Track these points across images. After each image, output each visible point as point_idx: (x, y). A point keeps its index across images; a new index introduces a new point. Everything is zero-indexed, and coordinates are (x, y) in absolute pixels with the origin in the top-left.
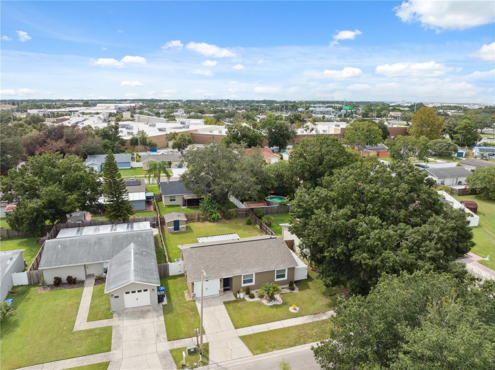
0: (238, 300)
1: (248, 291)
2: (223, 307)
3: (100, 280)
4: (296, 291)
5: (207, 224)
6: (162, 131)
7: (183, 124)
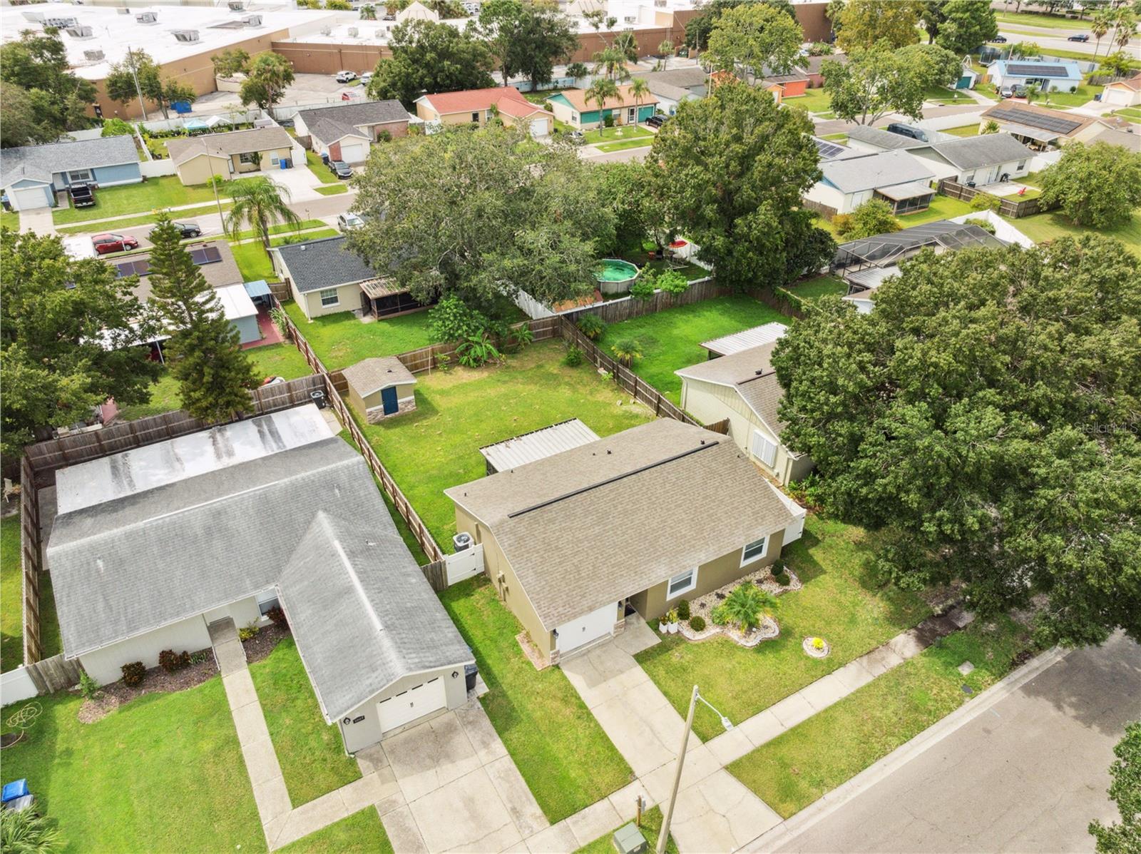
0: (666, 643)
2: (638, 673)
3: (258, 639)
4: (795, 585)
5: (462, 376)
6: (186, 39)
7: (237, 9)
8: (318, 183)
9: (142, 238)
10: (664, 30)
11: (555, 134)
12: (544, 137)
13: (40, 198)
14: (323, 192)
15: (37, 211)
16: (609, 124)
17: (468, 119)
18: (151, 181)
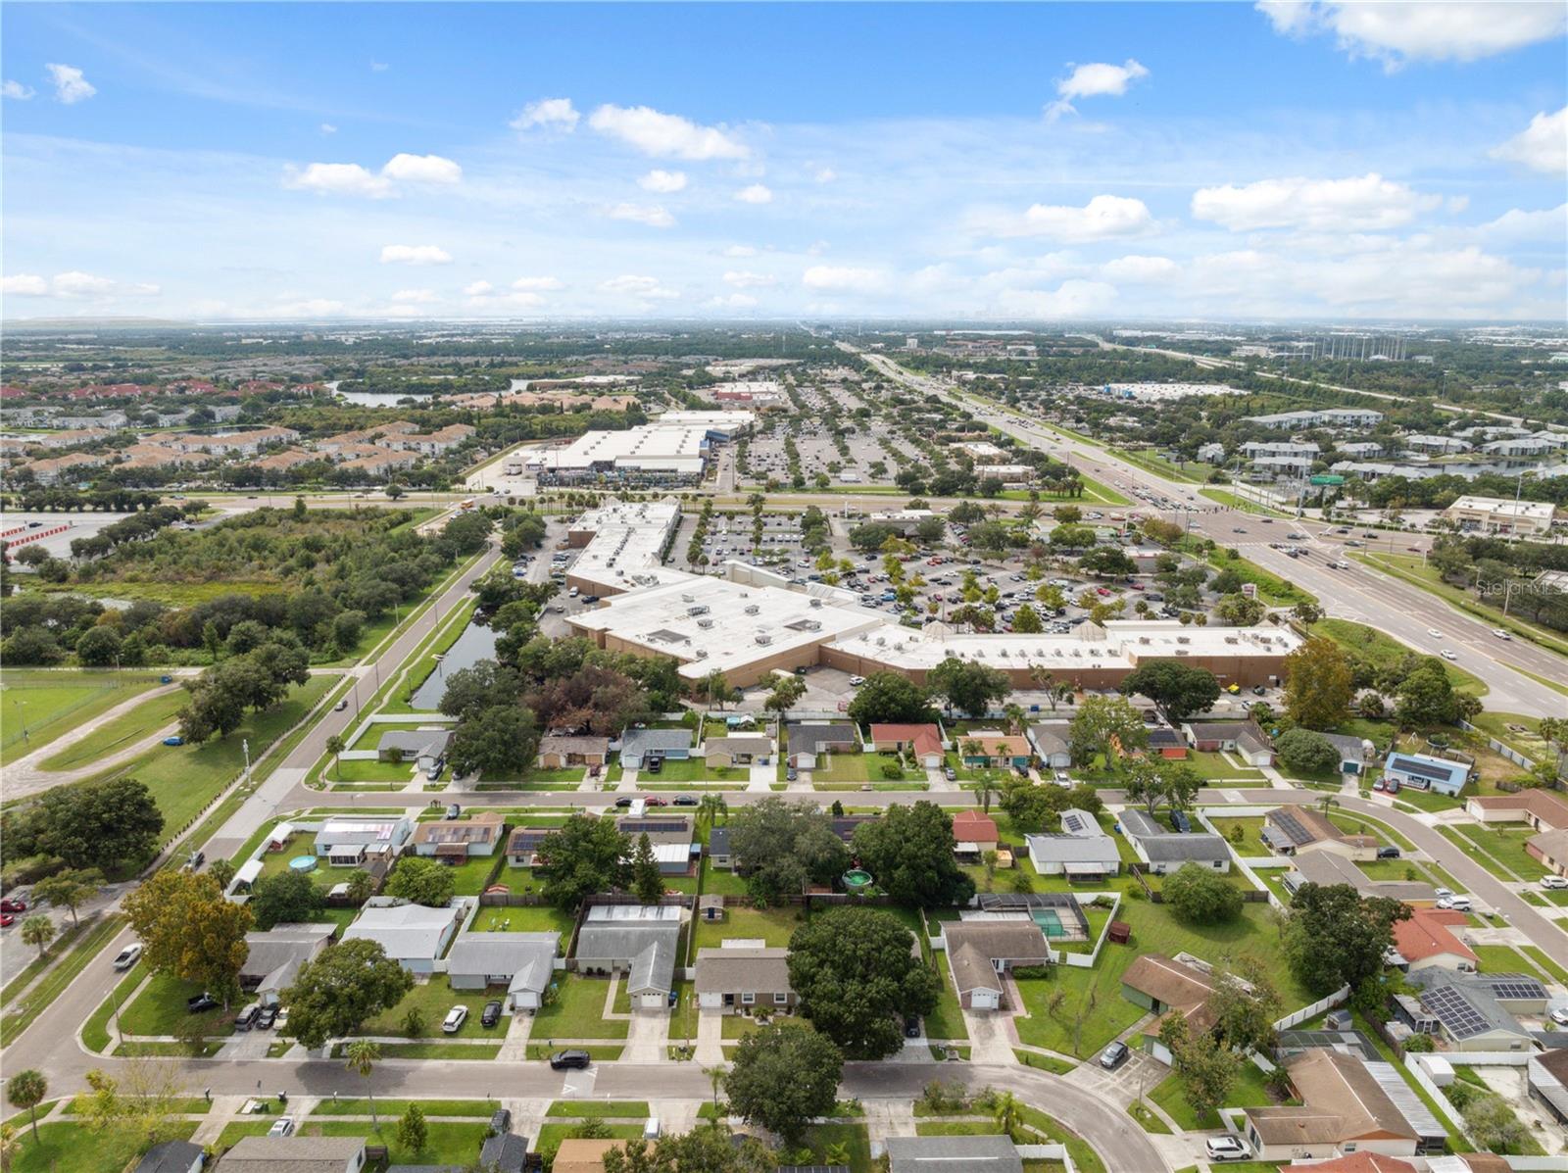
0: (736, 1015)
1: (747, 1009)
2: (720, 1019)
3: (625, 975)
4: (791, 1015)
6: (762, 642)
7: (815, 604)
8: (775, 780)
9: (670, 801)
10: (1127, 671)
11: (944, 767)
12: (935, 768)
13: (635, 762)
14: (773, 787)
15: (632, 769)
16: (987, 766)
17: (894, 747)
18: (692, 759)
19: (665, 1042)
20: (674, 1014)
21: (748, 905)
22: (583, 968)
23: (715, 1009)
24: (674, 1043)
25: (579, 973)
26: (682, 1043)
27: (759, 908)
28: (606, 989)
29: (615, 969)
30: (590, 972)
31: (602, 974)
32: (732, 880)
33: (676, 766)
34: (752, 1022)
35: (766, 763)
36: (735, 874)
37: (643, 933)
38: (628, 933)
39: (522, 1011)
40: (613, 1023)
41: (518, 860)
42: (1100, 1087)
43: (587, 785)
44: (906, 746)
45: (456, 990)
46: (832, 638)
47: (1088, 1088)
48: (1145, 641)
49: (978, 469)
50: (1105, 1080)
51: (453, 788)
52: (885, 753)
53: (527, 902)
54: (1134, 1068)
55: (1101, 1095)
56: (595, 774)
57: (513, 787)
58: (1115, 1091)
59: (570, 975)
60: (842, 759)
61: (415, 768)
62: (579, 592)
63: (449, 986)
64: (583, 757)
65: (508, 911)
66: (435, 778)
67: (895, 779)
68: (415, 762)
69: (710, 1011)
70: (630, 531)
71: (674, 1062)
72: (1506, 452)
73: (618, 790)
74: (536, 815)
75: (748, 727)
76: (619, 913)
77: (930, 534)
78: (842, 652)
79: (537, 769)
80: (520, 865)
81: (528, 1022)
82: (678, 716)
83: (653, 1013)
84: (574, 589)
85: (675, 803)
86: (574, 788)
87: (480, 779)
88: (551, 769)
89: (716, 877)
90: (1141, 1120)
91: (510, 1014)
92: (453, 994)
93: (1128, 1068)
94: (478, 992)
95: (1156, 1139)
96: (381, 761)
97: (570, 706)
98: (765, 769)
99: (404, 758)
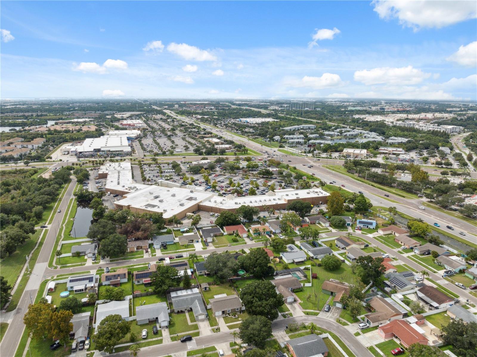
0: (226, 316)
1: (229, 314)
2: (223, 318)
3: (189, 311)
4: (242, 313)
5: (216, 286)
6: (182, 205)
7: (192, 192)
8: (202, 246)
9: (175, 257)
10: (285, 204)
11: (248, 237)
12: (246, 237)
13: (158, 246)
14: (203, 249)
15: (158, 249)
16: (259, 235)
17: (232, 232)
18: (175, 243)
19: (210, 328)
20: (209, 319)
21: (215, 284)
22: (176, 311)
23: (220, 316)
24: (213, 328)
25: (175, 313)
26: (216, 327)
27: (218, 285)
28: (185, 316)
29: (186, 310)
30: (178, 312)
31: (182, 312)
32: (205, 278)
33: (171, 246)
34: (232, 318)
35: (198, 242)
36: (205, 276)
37: (191, 298)
38: (187, 298)
39: (163, 327)
40: (193, 325)
41: (138, 282)
42: (327, 317)
43: (146, 256)
44: (235, 232)
45: (139, 325)
46: (201, 202)
47: (325, 318)
48: (287, 195)
49: (216, 146)
50: (328, 315)
51: (102, 262)
52: (230, 235)
53: (148, 294)
54: (333, 310)
55: (328, 319)
56: (147, 252)
57: (122, 259)
58: (331, 317)
59: (172, 314)
60: (219, 238)
61: (86, 257)
62: (111, 193)
63: (137, 324)
64: (142, 247)
65: (143, 298)
66: (95, 260)
67: (236, 242)
68: (85, 255)
69: (219, 317)
70: (119, 172)
71: (216, 333)
72: (348, 135)
73: (157, 256)
74: (135, 267)
75: (187, 232)
76: (180, 293)
77: (211, 168)
78: (205, 206)
79: (128, 253)
80: (139, 283)
81: (167, 330)
82: (165, 230)
83: (203, 320)
84: (109, 192)
85: (177, 257)
86: (143, 257)
87: (110, 258)
88: (132, 252)
89: (200, 277)
90: (341, 323)
91: (160, 329)
92: (139, 326)
93: (332, 311)
94: (147, 324)
95: (346, 327)
96: (73, 256)
97: (134, 232)
98: (198, 244)
99: (81, 255)
